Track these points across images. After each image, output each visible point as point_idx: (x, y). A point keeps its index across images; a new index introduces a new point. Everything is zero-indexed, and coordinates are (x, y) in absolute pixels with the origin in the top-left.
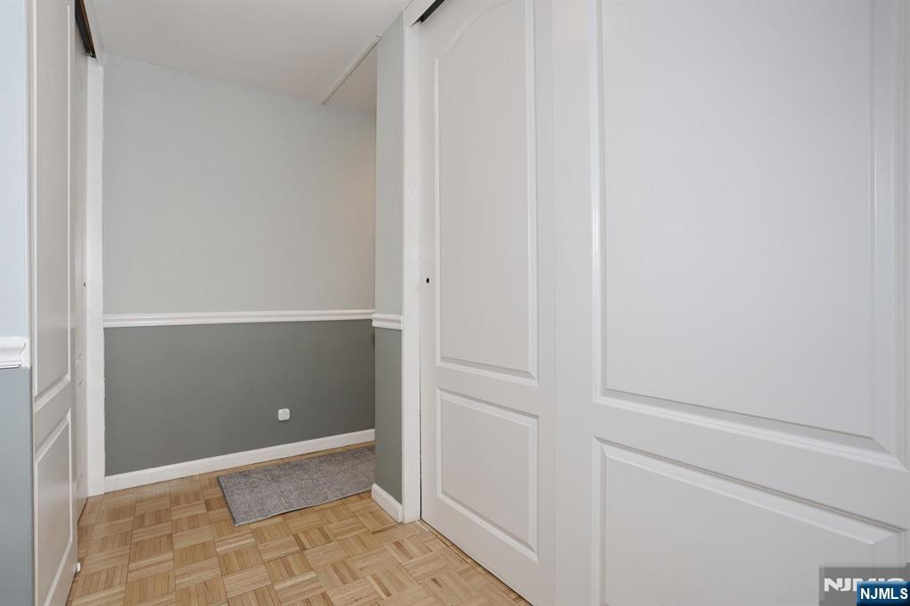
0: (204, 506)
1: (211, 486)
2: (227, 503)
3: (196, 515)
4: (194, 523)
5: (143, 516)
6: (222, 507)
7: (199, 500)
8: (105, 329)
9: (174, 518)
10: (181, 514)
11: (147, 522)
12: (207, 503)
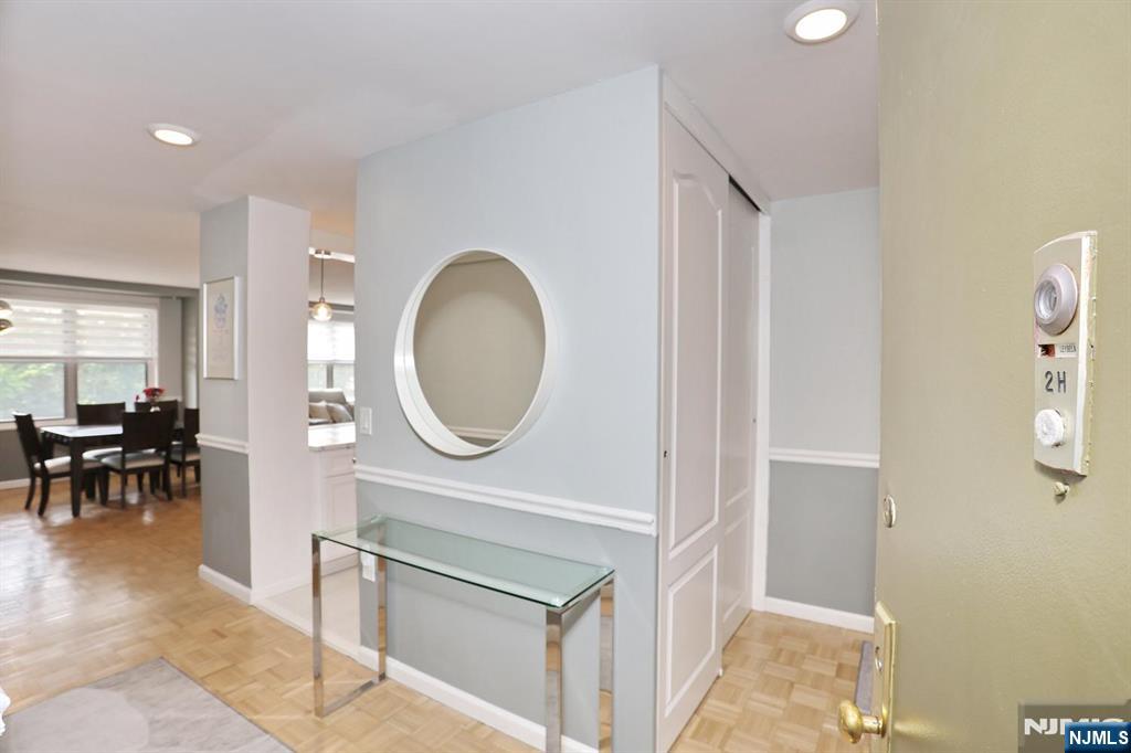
0: (835, 668)
1: (853, 647)
2: (858, 677)
3: (823, 676)
4: (818, 682)
5: (781, 650)
6: (851, 680)
7: (833, 658)
8: (771, 462)
9: (804, 667)
10: (811, 667)
11: (782, 659)
12: (840, 667)
